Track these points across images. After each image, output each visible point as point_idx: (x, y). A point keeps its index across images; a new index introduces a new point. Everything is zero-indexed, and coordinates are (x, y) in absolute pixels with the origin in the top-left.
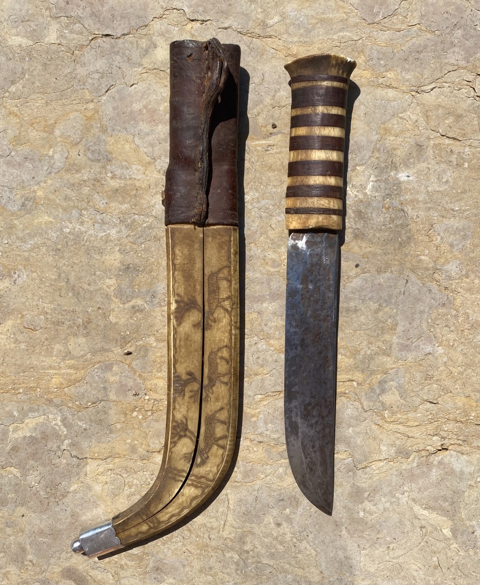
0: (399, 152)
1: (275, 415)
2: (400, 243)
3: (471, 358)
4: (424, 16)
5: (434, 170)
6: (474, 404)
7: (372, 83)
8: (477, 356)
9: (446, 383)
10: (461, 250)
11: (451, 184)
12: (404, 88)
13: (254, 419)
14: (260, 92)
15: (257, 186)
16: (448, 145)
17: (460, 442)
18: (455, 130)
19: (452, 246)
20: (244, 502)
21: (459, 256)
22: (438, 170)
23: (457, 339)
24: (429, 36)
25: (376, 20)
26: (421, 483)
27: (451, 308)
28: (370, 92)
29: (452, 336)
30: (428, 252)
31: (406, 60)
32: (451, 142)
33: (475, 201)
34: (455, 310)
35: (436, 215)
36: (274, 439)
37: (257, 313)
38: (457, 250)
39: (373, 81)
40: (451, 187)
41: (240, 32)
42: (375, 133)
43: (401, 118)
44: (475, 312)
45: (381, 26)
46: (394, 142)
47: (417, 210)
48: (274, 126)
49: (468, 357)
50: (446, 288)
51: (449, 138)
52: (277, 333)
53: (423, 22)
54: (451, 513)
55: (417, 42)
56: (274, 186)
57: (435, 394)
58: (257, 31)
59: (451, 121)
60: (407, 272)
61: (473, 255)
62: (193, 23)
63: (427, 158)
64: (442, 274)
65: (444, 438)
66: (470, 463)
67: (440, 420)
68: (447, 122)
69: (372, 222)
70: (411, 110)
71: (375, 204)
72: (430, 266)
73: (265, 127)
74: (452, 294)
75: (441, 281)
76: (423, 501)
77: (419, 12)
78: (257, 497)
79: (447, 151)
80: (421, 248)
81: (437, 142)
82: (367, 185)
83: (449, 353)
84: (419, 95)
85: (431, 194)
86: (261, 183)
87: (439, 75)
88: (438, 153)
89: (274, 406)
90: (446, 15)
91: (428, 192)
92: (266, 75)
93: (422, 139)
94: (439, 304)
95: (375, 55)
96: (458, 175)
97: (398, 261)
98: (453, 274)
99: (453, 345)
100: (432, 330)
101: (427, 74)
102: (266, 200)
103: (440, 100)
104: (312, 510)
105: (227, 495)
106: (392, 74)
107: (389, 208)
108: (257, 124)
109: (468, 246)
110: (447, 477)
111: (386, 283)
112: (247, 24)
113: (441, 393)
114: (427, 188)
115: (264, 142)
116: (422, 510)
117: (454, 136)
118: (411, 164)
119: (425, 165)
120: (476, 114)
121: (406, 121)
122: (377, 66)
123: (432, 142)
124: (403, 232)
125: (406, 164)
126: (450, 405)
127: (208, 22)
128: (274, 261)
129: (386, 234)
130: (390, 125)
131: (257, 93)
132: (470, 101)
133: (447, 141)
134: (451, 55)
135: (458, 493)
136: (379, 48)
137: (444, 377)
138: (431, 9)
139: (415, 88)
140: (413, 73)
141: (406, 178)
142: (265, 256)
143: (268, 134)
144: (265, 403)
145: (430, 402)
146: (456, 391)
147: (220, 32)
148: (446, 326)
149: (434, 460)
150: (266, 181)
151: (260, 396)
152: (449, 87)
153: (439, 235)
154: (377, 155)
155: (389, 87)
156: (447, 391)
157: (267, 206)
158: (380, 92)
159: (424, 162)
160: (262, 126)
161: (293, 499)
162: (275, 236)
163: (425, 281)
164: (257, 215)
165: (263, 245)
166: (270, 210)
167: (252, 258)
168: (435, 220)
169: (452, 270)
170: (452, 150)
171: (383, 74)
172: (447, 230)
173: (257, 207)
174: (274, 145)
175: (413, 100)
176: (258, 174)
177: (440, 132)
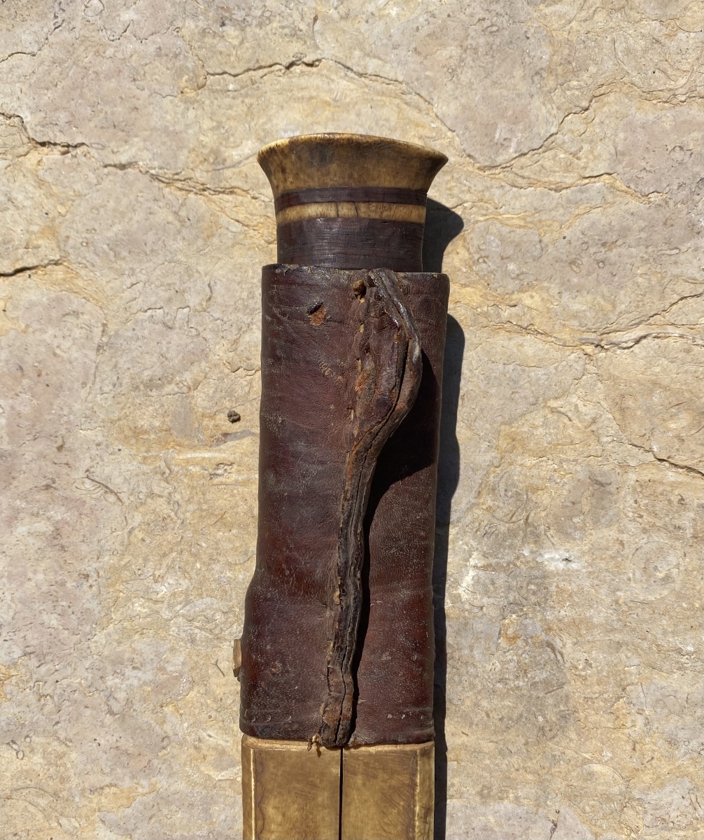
0: (544, 498)
2: (542, 729)
4: (623, 154)
5: (634, 546)
7: (482, 319)
10: (695, 755)
11: (677, 586)
12: (566, 336)
14: (200, 329)
15: (187, 563)
16: (674, 485)
18: (693, 447)
19: (672, 742)
21: (691, 769)
22: (646, 548)
24: (634, 205)
25: (500, 159)
30: (610, 755)
31: (572, 263)
32: (681, 476)
35: (636, 661)
38: (686, 754)
39: (486, 315)
40: (677, 594)
41: (155, 177)
42: (484, 445)
43: (553, 410)
45: (511, 176)
46: (535, 472)
47: (587, 647)
48: (234, 418)
51: (676, 466)
53: (620, 168)
55: (604, 220)
56: (229, 564)
58: (201, 175)
59: (684, 423)
60: (555, 803)
62: (45, 149)
63: (617, 515)
64: (646, 812)
68: (673, 426)
69: (471, 670)
70: (581, 392)
71: (479, 626)
72: (616, 790)
75: (643, 830)
77: (610, 143)
79: (670, 501)
80: (595, 744)
81: (646, 475)
82: (462, 576)
84: (603, 354)
85: (625, 608)
86: (195, 555)
87: (658, 306)
88: (646, 505)
90: (678, 155)
91: (617, 602)
92: (218, 288)
93: (606, 468)
95: (495, 247)
96: (696, 563)
97: (535, 773)
98: (673, 814)
103: (658, 369)
106: (536, 297)
107: (514, 639)
108: (192, 409)
111: (501, 826)
112: (175, 157)
114: (613, 592)
115: (207, 455)
117: (689, 463)
118: (576, 529)
119: (612, 533)
121: (566, 420)
122: (498, 275)
123: (632, 477)
124: (551, 701)
125: (564, 527)
127: (79, 151)
128: (222, 754)
129: (507, 703)
131: (194, 332)
133: (672, 475)
134: (689, 256)
136: (505, 230)
138: (641, 137)
139: (593, 336)
140: (589, 298)
141: (561, 565)
142: (200, 741)
143: (219, 435)
147: (108, 174)
150: (209, 551)
152: (681, 336)
154: (490, 503)
155: (526, 330)
159: (609, 525)
160: (203, 416)
162: (226, 690)
163: (601, 827)
164: (183, 635)
165: (197, 711)
166: (217, 625)
167: (165, 743)
168: (631, 674)
169: (671, 804)
170: (682, 499)
171: (515, 296)
172: (661, 702)
173: (183, 616)
174: (232, 464)
175: (588, 366)
176: (189, 534)
177: (655, 450)
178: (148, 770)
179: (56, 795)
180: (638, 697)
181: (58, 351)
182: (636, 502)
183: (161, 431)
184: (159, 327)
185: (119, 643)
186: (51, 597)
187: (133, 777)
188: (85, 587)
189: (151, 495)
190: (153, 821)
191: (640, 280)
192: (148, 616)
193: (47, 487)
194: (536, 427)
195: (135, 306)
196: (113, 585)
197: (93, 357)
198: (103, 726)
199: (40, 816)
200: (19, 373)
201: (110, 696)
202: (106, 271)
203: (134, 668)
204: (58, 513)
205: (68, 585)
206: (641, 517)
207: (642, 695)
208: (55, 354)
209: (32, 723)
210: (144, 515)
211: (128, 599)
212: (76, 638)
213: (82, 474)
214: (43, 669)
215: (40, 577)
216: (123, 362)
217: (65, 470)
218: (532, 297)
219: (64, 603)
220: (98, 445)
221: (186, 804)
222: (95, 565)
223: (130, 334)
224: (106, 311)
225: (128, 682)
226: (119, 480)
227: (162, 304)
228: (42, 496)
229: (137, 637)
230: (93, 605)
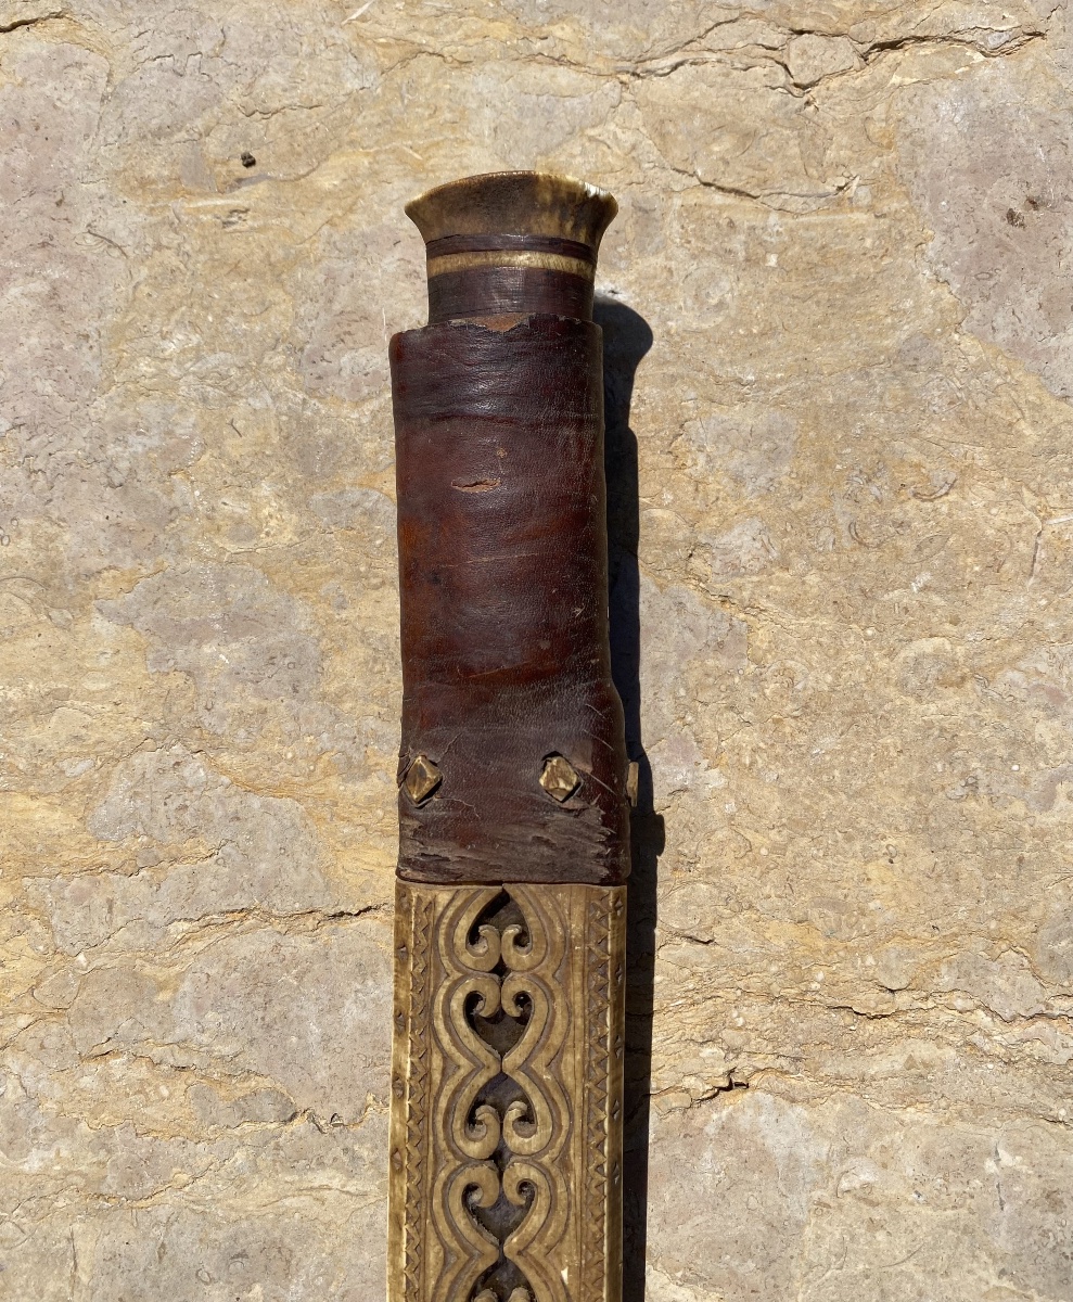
1: (226, 984)
3: (807, 802)
5: (685, 273)
6: (822, 944)
7: (512, 52)
8: (822, 798)
9: (735, 879)
10: (764, 492)
11: (733, 313)
12: (600, 65)
13: (163, 996)
14: (213, 74)
15: (198, 316)
16: (721, 208)
17: (783, 1062)
18: (739, 169)
19: (738, 479)
20: (124, 1262)
21: (761, 508)
22: (696, 275)
23: (762, 745)
26: (668, 1198)
27: (743, 656)
28: (508, 73)
29: (747, 738)
30: (670, 497)
32: (731, 199)
33: (800, 356)
34: (757, 662)
35: (693, 395)
36: (222, 1057)
37: (183, 674)
38: (753, 491)
39: (515, 48)
40: (734, 320)
43: (591, 139)
44: (811, 668)
47: (638, 383)
48: (249, 162)
49: (794, 802)
50: (725, 599)
51: (722, 189)
52: (242, 733)
54: (762, 1294)
56: (245, 315)
57: (705, 915)
59: (728, 146)
61: (800, 505)
63: (663, 242)
64: (714, 558)
65: (735, 1051)
66: (815, 1128)
67: (721, 993)
68: (716, 149)
70: (619, 120)
72: (679, 536)
73: (225, 163)
74: (742, 616)
75: (712, 578)
76: (677, 1255)
78: (163, 1245)
79: (718, 225)
80: (654, 486)
81: (692, 199)
83: (740, 788)
84: (639, 82)
85: (677, 339)
86: (207, 309)
87: (693, 33)
88: (694, 230)
89: (224, 957)
91: (668, 333)
92: (232, 33)
93: (649, 194)
94: (707, 645)
96: (751, 287)
98: (744, 558)
99: (752, 764)
100: (689, 718)
101: (658, 29)
102: (222, 355)
103: (697, 94)
104: (332, 1289)
105: (71, 1239)
106: (568, 29)
108: (203, 156)
109: (785, 479)
110: (748, 1178)
113: (720, 909)
114: (664, 323)
115: (220, 202)
116: (673, 1287)
117: (736, 185)
118: (621, 258)
119: (660, 260)
120: (792, 128)
121: (605, 148)
122: (527, 9)
123: (677, 202)
125: (608, 259)
126: (748, 949)
128: (239, 522)
130: (563, 159)
131: (206, 78)
132: (775, 98)
133: (719, 198)
135: (781, 1228)
137: (728, 859)
139: (628, 64)
140: (622, 28)
141: (608, 297)
142: (213, 509)
143: (231, 181)
144: (199, 945)
145: (692, 939)
146: (767, 904)
148: (732, 708)
149: (706, 1123)
150: (223, 303)
151: (186, 926)
152: (719, 61)
153: (701, 449)
155: (559, 61)
156: (740, 904)
157: (223, 369)
158: (536, 74)
159: (656, 252)
160: (216, 162)
161: (274, 1252)
162: (243, 451)
163: (665, 578)
164: (194, 394)
165: (210, 477)
166: (232, 382)
167: (175, 513)
168: (688, 408)
169: (741, 547)
170: (731, 222)
171: (544, 29)
172: (722, 436)
173: (194, 373)
174: (247, 211)
175: (624, 94)
176: (200, 286)
177: (700, 174)
178: (153, 548)
179: (46, 584)
180: (697, 433)
181: (58, 104)
182: (683, 227)
183: (170, 180)
184: (169, 75)
185: (122, 407)
186: (46, 362)
187: (136, 557)
188: (85, 349)
189: (159, 247)
190: (158, 606)
191: (673, 8)
192: (154, 376)
193: (44, 245)
194: (573, 156)
195: (143, 55)
196: (117, 345)
197: (97, 109)
198: (102, 500)
199: (26, 609)
200: (15, 128)
201: (112, 466)
202: (112, 21)
203: (139, 434)
204: (55, 272)
205: (66, 348)
206: (689, 242)
207: (701, 431)
208: (55, 106)
209: (20, 503)
210: (151, 268)
211: (133, 359)
212: (72, 405)
213: (83, 228)
214: (35, 442)
215: (34, 340)
216: (130, 112)
217: (63, 226)
218: (563, 29)
219: (60, 368)
220: (102, 198)
221: (197, 583)
222: (95, 325)
223: (137, 83)
224: (112, 61)
225: (131, 450)
226: (124, 233)
227: (172, 52)
228: (39, 255)
229: (141, 399)
230: (94, 368)
